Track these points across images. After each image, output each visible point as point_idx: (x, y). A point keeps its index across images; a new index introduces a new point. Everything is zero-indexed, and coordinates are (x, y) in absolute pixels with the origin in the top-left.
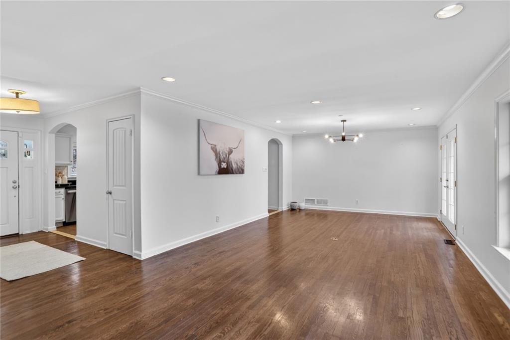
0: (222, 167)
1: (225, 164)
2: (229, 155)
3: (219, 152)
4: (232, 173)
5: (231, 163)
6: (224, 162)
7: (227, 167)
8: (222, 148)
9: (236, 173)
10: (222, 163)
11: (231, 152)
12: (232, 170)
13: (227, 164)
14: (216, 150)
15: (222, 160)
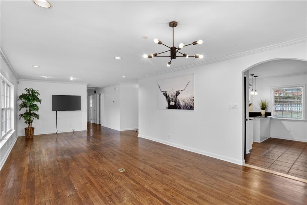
0: (171, 104)
1: (174, 102)
2: (177, 96)
3: (169, 95)
4: (180, 108)
5: (179, 102)
6: (172, 101)
7: (175, 104)
8: (171, 92)
9: (184, 109)
10: (171, 102)
11: (178, 94)
12: (180, 106)
13: (175, 102)
14: (167, 94)
15: (171, 100)
